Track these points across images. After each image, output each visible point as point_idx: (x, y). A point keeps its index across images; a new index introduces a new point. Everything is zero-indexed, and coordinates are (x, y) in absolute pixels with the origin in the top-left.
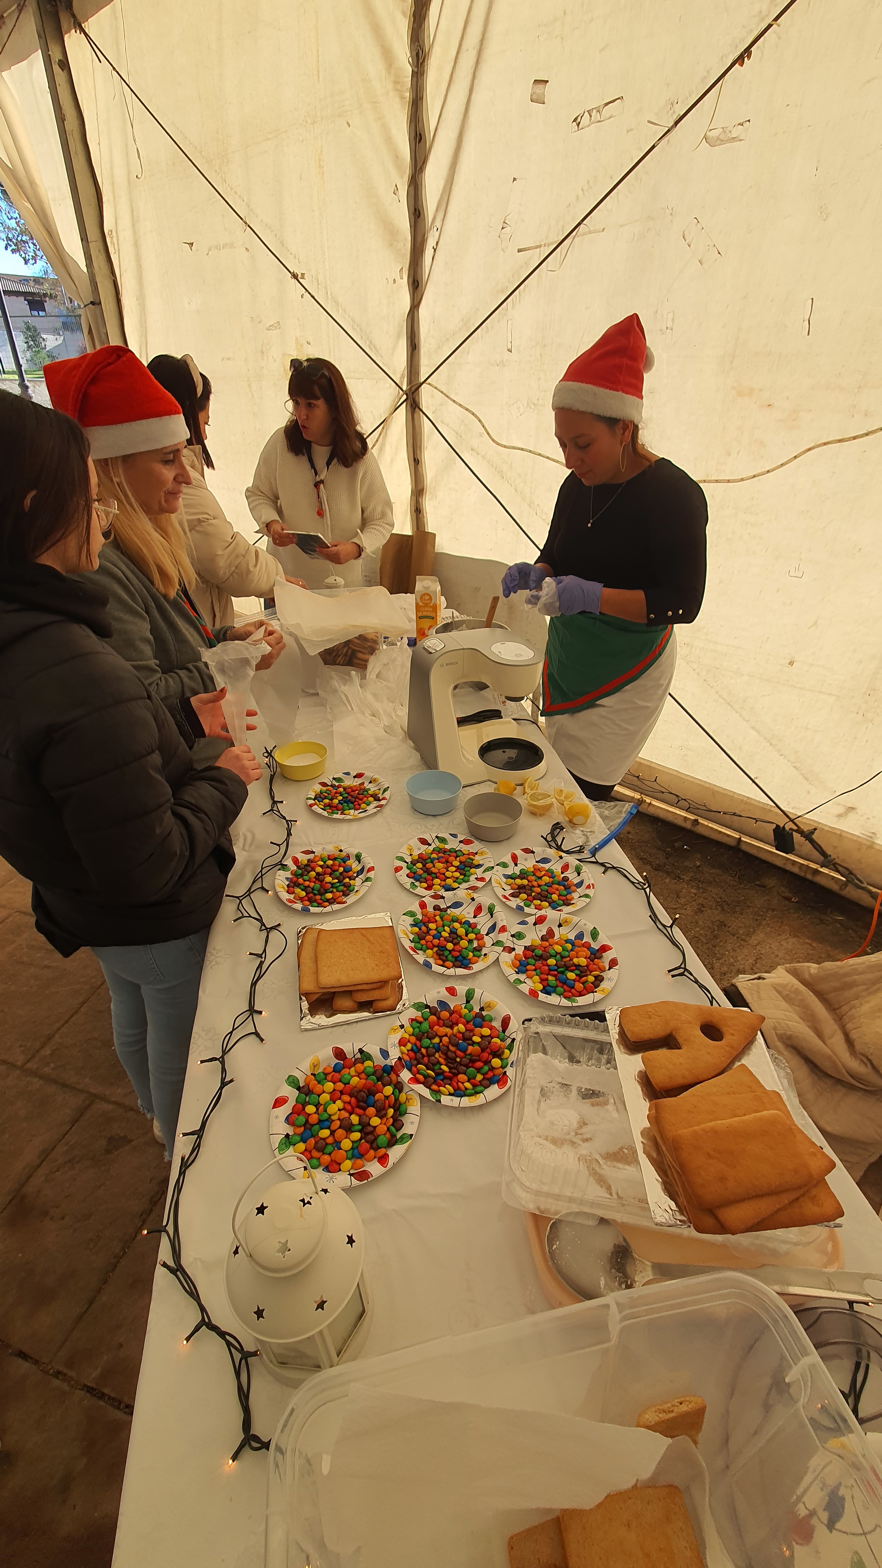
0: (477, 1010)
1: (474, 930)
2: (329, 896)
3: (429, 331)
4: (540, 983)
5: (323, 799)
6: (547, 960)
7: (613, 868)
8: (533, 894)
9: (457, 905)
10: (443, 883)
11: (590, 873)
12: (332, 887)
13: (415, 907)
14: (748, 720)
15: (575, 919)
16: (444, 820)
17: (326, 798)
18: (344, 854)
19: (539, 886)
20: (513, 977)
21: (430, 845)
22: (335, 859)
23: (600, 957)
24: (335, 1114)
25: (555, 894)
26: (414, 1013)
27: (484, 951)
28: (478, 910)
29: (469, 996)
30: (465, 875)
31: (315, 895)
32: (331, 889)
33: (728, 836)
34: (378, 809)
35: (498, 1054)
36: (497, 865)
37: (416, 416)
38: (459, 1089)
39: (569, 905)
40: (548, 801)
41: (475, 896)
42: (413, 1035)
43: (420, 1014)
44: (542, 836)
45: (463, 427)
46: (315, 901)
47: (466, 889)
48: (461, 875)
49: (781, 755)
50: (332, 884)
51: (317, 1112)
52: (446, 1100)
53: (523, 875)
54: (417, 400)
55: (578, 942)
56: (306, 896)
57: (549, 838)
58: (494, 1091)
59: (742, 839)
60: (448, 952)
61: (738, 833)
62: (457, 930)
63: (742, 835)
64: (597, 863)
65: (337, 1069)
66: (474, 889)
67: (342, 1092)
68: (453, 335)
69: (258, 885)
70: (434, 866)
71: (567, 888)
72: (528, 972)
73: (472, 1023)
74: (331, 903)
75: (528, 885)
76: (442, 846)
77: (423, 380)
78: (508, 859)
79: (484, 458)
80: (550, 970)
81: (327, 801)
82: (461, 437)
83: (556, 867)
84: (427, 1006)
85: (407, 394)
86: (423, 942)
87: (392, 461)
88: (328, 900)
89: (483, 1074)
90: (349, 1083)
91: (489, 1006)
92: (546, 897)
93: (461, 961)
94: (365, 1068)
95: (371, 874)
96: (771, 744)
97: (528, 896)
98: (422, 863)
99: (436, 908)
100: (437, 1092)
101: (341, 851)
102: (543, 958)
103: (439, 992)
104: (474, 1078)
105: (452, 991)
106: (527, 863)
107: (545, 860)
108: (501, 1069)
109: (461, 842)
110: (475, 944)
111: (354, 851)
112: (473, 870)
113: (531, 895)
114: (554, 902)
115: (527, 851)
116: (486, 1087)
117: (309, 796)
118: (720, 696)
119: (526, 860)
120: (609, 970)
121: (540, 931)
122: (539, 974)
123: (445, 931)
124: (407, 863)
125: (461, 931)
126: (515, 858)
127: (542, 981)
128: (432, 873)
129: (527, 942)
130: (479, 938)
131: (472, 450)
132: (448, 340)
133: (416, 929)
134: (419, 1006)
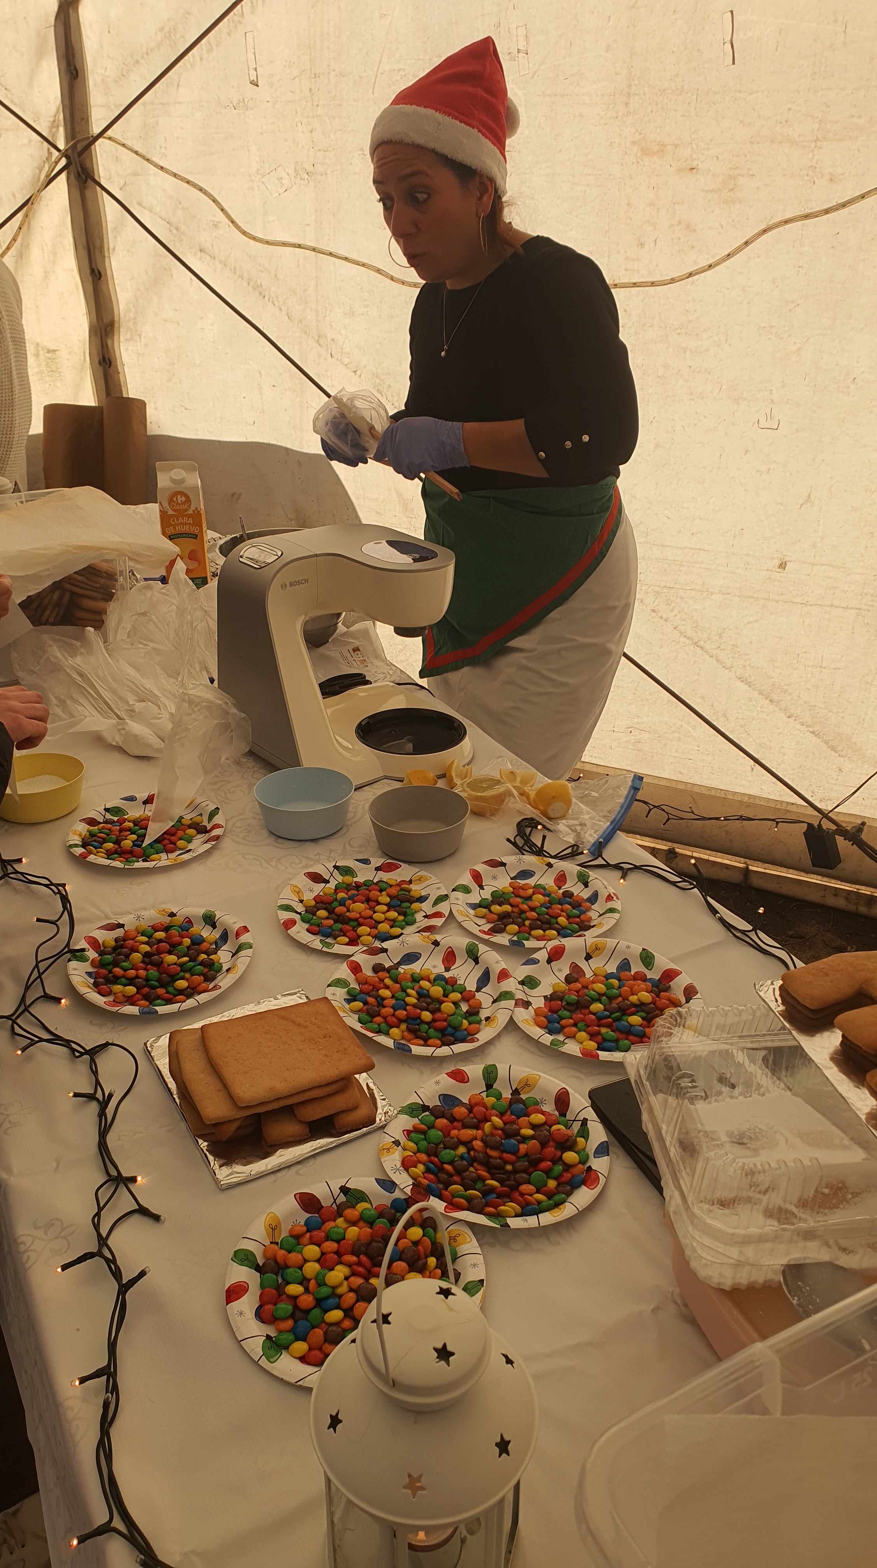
0: (507, 1094)
1: (455, 987)
2: (182, 984)
3: (102, 47)
4: (590, 1040)
5: (102, 844)
6: (589, 1008)
7: (636, 868)
8: (527, 923)
9: (411, 958)
10: (375, 931)
11: (602, 881)
12: (182, 971)
13: (343, 972)
14: (731, 667)
15: (611, 942)
16: (333, 844)
17: (105, 841)
18: (179, 919)
19: (533, 909)
20: (547, 1039)
21: (327, 882)
22: (167, 929)
23: (668, 989)
24: (341, 1284)
25: (560, 916)
26: (406, 1122)
27: (483, 1014)
28: (450, 958)
29: (490, 1076)
30: (405, 914)
31: (154, 988)
32: (182, 974)
33: (727, 867)
34: (213, 843)
35: (568, 1144)
36: (454, 890)
37: (88, 194)
38: (528, 1203)
39: (589, 928)
40: (499, 789)
41: (438, 938)
42: (419, 1151)
43: (416, 1121)
44: (508, 840)
45: (180, 213)
46: (159, 997)
47: (418, 932)
48: (399, 914)
49: (789, 717)
50: (182, 965)
51: (307, 1290)
52: (515, 1223)
53: (498, 898)
54: (88, 165)
55: (624, 974)
56: (137, 993)
57: (520, 842)
58: (583, 1196)
59: (751, 868)
60: (427, 1027)
61: (742, 860)
62: (428, 991)
63: (749, 862)
64: (607, 866)
65: (310, 1227)
66: (430, 929)
67: (337, 1253)
68: (147, 54)
69: (36, 992)
70: (348, 910)
71: (577, 905)
72: (566, 1030)
73: (509, 1112)
74: (189, 996)
75: (512, 911)
76: (348, 879)
77: (96, 130)
78: (466, 879)
79: (225, 265)
80: (599, 1019)
81: (109, 845)
82: (177, 229)
83: (548, 881)
84: (425, 1108)
85: (67, 157)
86: (378, 1019)
87: (46, 276)
88: (181, 992)
89: (555, 1179)
90: (344, 1238)
91: (527, 1084)
92: (549, 923)
93: (452, 1035)
94: (361, 1214)
95: (244, 938)
96: (771, 701)
97: (519, 927)
98: (325, 909)
99: (377, 968)
100: (496, 1216)
101: (172, 915)
102: (580, 1005)
103: (437, 1083)
104: (546, 1185)
105: (459, 1076)
106: (501, 882)
107: (526, 874)
108: (580, 1165)
109: (378, 869)
110: (464, 1007)
111: (197, 910)
112: (416, 905)
113: (524, 925)
114: (564, 928)
115: (495, 864)
116: (569, 1194)
117: (71, 843)
118: (681, 633)
119: (494, 878)
120: (687, 1002)
121: (560, 970)
122: (584, 1028)
123: (408, 995)
124: (300, 914)
125: (437, 991)
126: (477, 877)
127: (592, 1036)
128: (350, 920)
129: (546, 988)
130: (468, 997)
131: (201, 251)
132: (137, 62)
133: (358, 1005)
134: (413, 1110)
